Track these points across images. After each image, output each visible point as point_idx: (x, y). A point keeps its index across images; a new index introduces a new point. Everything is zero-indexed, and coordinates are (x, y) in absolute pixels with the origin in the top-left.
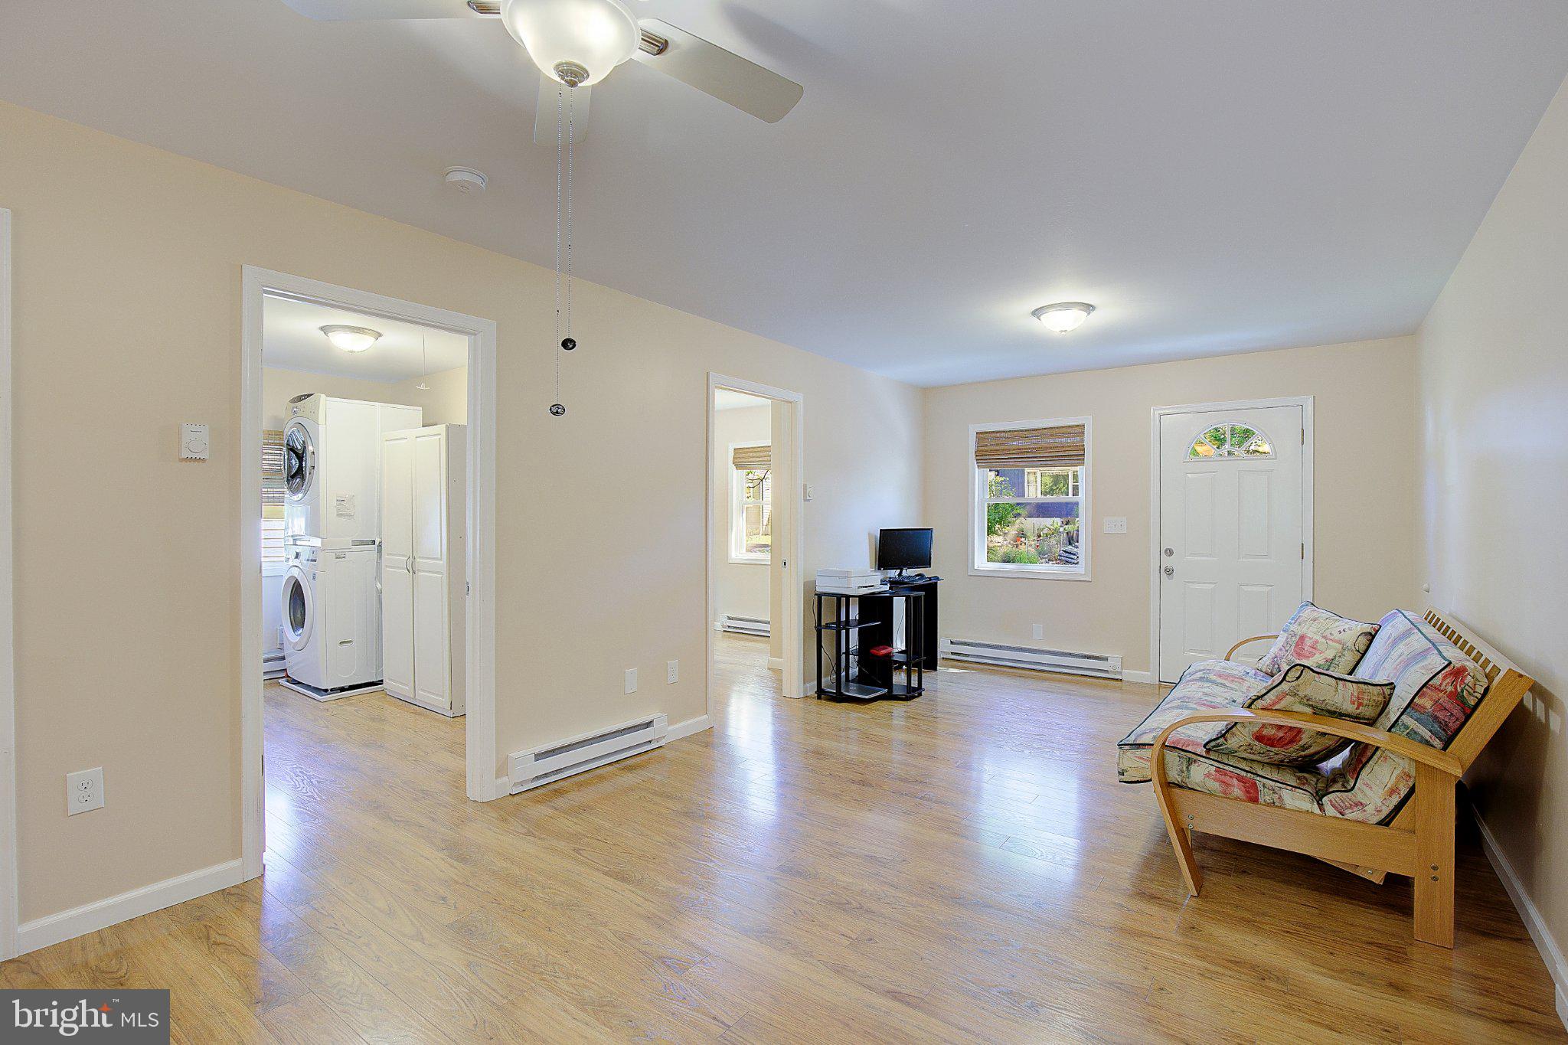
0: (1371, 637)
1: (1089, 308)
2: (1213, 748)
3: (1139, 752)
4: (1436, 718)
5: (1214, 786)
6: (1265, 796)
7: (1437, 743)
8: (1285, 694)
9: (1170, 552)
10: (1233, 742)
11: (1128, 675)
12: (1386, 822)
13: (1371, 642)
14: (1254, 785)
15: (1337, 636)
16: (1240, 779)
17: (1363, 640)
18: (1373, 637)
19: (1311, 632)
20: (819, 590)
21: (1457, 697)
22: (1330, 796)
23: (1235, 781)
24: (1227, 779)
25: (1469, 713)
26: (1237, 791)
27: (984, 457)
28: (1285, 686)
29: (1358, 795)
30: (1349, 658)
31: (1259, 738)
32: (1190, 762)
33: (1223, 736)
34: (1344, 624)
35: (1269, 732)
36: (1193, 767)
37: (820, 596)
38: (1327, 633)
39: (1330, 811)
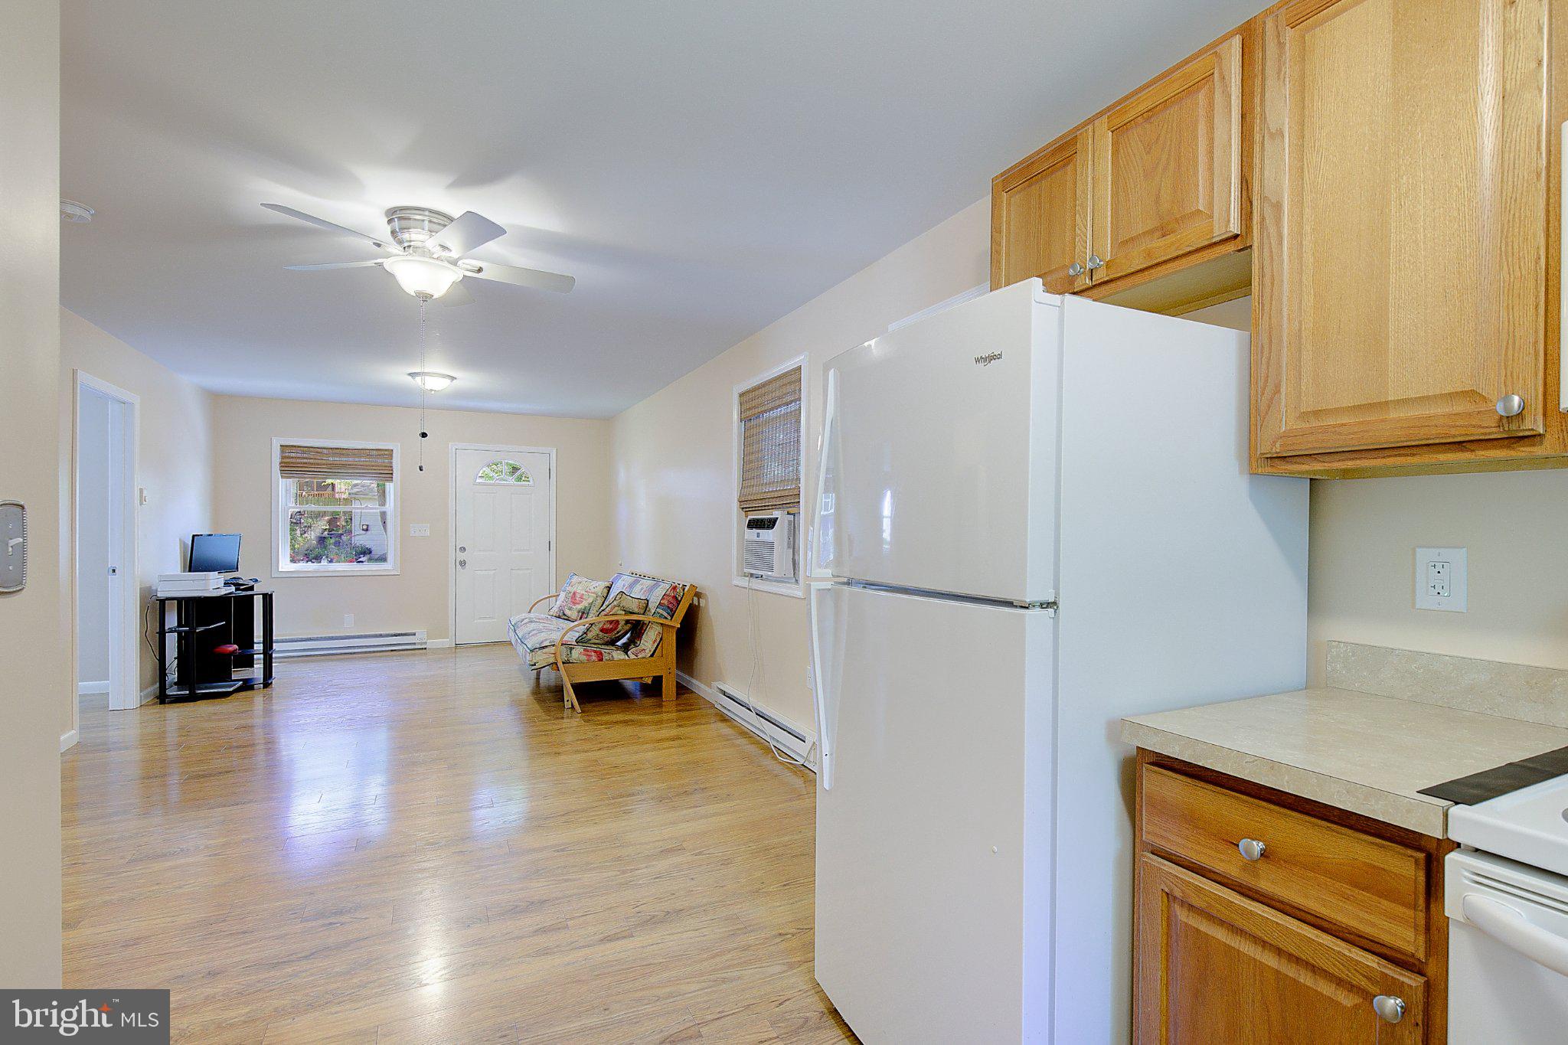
0: (609, 588)
1: (453, 378)
2: (580, 641)
3: (544, 650)
4: (668, 607)
5: (584, 658)
6: (606, 657)
7: (669, 618)
8: (615, 606)
9: (463, 549)
10: (590, 635)
11: (431, 643)
12: (652, 656)
13: (609, 591)
14: (601, 654)
15: (593, 590)
16: (595, 652)
17: (606, 591)
18: (610, 588)
19: (580, 590)
20: (161, 595)
21: (675, 597)
22: (632, 650)
23: (593, 653)
24: (589, 653)
25: (678, 602)
26: (594, 658)
27: (289, 467)
28: (615, 603)
29: (642, 646)
30: (600, 601)
31: (602, 630)
32: (571, 649)
33: (585, 633)
34: (594, 584)
35: (608, 626)
36: (573, 651)
37: (162, 602)
38: (588, 589)
39: (632, 657)
